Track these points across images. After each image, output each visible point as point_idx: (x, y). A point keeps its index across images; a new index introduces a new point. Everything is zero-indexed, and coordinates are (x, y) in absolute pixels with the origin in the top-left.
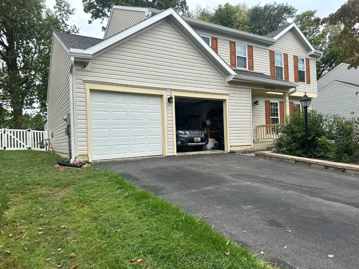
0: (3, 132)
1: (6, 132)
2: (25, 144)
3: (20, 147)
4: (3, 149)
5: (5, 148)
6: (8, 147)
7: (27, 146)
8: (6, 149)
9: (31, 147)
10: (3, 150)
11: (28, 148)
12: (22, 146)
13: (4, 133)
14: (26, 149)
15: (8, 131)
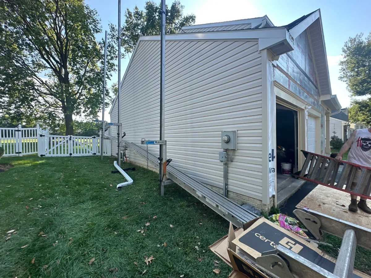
0: (68, 139)
1: (72, 139)
2: (90, 150)
3: (86, 153)
4: (68, 155)
5: (71, 154)
6: (74, 153)
7: (92, 152)
8: (72, 156)
9: (96, 153)
10: (69, 157)
11: (93, 154)
12: (87, 152)
13: (70, 139)
14: (92, 155)
15: (73, 138)
